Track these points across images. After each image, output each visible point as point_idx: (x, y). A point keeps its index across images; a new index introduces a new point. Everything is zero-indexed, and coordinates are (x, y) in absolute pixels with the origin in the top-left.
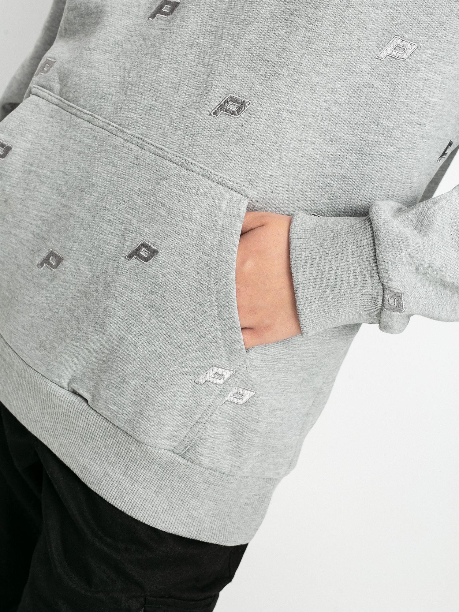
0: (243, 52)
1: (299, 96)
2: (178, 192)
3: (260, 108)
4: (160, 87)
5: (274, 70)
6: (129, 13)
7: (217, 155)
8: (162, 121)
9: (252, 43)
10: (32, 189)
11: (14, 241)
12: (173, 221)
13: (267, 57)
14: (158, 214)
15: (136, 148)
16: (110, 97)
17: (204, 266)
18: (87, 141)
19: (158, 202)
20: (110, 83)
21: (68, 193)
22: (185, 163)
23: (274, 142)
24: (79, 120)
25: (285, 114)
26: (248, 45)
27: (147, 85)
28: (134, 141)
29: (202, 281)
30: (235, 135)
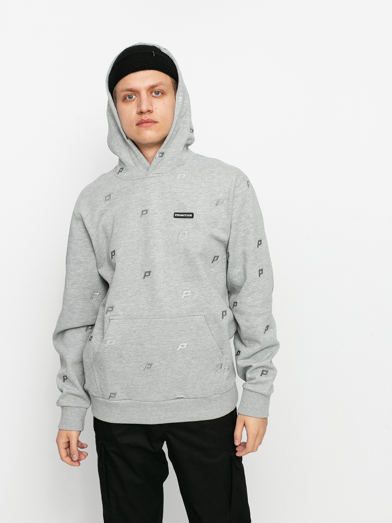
0: (181, 278)
1: (203, 283)
2: (183, 325)
3: (194, 291)
4: (161, 299)
5: (193, 279)
6: (135, 280)
7: (189, 309)
8: (167, 308)
9: (182, 274)
10: (129, 348)
11: (127, 368)
12: (187, 333)
13: (189, 276)
14: (181, 334)
15: (163, 320)
16: (145, 308)
17: (203, 340)
18: (143, 325)
19: (179, 331)
20: (143, 304)
21: (144, 343)
22: (181, 316)
23: (203, 298)
24: (137, 320)
25: (202, 289)
26: (182, 275)
27: (156, 300)
28: (161, 318)
29: (205, 344)
30: (191, 301)
